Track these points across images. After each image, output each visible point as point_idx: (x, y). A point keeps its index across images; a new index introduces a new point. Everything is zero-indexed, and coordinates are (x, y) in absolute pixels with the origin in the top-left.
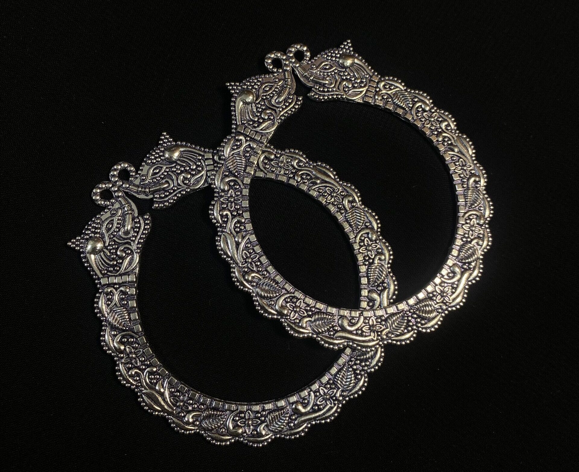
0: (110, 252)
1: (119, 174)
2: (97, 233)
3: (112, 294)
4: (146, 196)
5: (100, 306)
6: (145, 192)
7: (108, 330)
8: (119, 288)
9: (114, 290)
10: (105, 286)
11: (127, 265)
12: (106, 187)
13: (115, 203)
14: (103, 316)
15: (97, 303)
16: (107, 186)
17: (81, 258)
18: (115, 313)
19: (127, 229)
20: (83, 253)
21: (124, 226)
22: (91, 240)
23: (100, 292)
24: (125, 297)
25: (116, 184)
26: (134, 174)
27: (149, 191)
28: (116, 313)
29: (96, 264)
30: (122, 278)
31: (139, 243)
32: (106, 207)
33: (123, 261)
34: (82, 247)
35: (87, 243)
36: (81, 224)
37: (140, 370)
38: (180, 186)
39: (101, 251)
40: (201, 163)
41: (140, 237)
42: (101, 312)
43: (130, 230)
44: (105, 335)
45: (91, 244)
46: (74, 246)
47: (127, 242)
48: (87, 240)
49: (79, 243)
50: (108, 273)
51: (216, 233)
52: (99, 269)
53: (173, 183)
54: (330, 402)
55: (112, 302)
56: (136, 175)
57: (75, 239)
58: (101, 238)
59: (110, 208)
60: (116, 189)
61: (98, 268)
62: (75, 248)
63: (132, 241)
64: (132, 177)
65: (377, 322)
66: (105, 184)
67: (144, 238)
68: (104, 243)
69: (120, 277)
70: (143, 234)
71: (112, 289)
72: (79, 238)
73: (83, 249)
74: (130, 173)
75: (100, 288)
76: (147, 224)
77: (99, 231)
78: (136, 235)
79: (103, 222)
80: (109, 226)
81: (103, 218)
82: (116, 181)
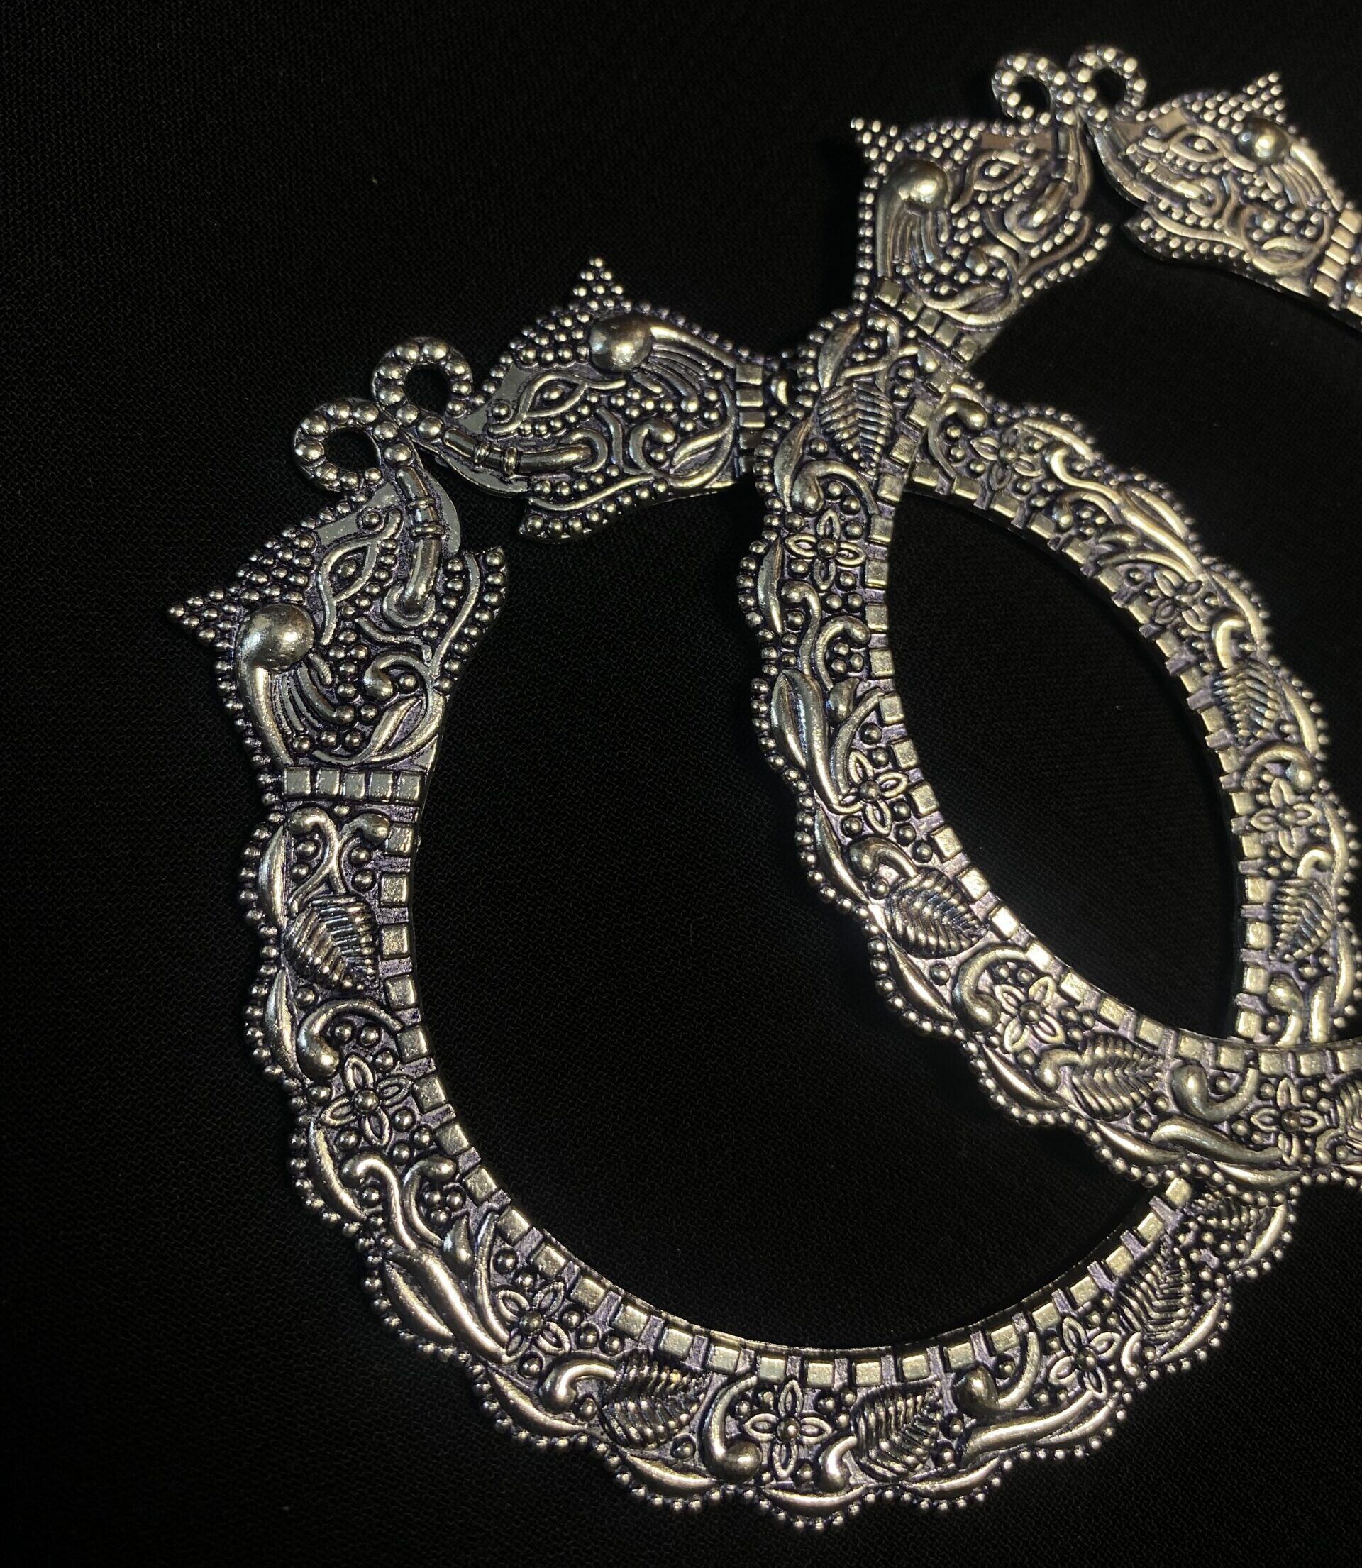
0: (334, 671)
1: (409, 379)
2: (295, 588)
3: (317, 837)
4: (502, 480)
5: (263, 878)
6: (499, 466)
7: (285, 978)
8: (351, 816)
9: (330, 827)
10: (295, 804)
11: (393, 734)
12: (355, 419)
13: (381, 486)
14: (271, 920)
15: (256, 864)
16: (357, 415)
17: (214, 676)
18: (321, 916)
19: (415, 594)
20: (225, 655)
21: (404, 581)
22: (264, 612)
23: (270, 823)
24: (369, 859)
25: (394, 415)
26: (464, 389)
27: (518, 466)
28: (323, 917)
29: (272, 708)
30: (367, 782)
31: (451, 655)
32: (344, 493)
33: (380, 714)
34: (223, 635)
35: (250, 622)
36: (234, 545)
37: (391, 1161)
38: (636, 467)
39: (298, 659)
40: (721, 399)
41: (460, 633)
42: (264, 903)
43: (425, 601)
44: (266, 997)
45: (263, 627)
46: (195, 623)
47: (407, 642)
48: (252, 608)
49: (214, 615)
50: (317, 753)
51: (755, 667)
52: (283, 732)
53: (610, 452)
54: (1094, 1381)
55: (314, 870)
56: (473, 395)
57: (204, 595)
58: (308, 611)
59: (359, 504)
60: (390, 435)
61: (279, 723)
62: (196, 630)
63: (427, 640)
64: (456, 402)
65: (1303, 1098)
66: (353, 409)
67: (473, 639)
68: (319, 632)
69: (362, 777)
70: (472, 622)
71: (321, 819)
72: (220, 596)
73: (230, 641)
74: (452, 385)
75: (273, 805)
76: (493, 589)
77: (301, 581)
78: (443, 620)
79: (326, 551)
80: (345, 570)
81: (327, 536)
82: (395, 407)
